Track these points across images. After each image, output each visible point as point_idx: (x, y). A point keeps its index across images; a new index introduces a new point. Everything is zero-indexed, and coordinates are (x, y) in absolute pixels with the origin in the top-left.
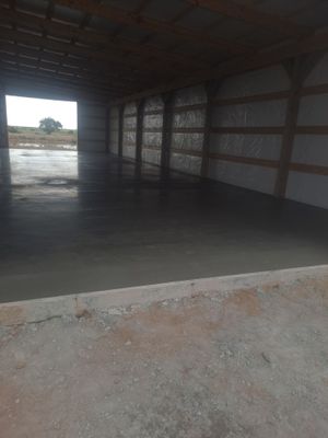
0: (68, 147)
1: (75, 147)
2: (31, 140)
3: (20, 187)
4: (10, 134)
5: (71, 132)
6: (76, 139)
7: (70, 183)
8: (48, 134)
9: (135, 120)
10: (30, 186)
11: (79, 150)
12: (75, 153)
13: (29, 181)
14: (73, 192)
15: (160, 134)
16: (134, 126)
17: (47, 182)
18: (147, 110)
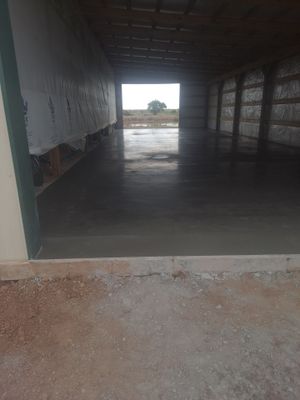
1: (177, 125)
2: (141, 121)
3: (131, 161)
4: (124, 117)
5: (174, 111)
6: (178, 117)
7: (171, 157)
8: (155, 115)
9: (233, 95)
10: (139, 160)
11: (180, 127)
12: (177, 130)
13: (138, 157)
14: (173, 166)
15: (259, 108)
16: (233, 101)
17: (152, 157)
18: (246, 84)
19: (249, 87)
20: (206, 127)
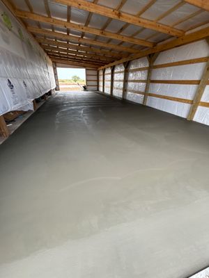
9: (110, 76)
15: (122, 83)
16: (110, 79)
18: (115, 71)
19: (117, 73)
20: (98, 90)
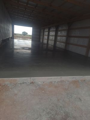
0: (29, 39)
1: (31, 40)
2: (20, 37)
3: (17, 49)
4: (15, 35)
5: (30, 35)
6: (31, 37)
7: (29, 49)
8: (24, 36)
10: (19, 49)
12: (31, 41)
13: (19, 48)
14: (30, 51)
15: (54, 37)
17: (24, 48)
20: (39, 41)
